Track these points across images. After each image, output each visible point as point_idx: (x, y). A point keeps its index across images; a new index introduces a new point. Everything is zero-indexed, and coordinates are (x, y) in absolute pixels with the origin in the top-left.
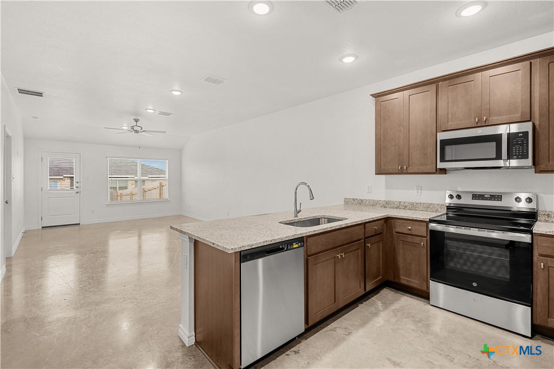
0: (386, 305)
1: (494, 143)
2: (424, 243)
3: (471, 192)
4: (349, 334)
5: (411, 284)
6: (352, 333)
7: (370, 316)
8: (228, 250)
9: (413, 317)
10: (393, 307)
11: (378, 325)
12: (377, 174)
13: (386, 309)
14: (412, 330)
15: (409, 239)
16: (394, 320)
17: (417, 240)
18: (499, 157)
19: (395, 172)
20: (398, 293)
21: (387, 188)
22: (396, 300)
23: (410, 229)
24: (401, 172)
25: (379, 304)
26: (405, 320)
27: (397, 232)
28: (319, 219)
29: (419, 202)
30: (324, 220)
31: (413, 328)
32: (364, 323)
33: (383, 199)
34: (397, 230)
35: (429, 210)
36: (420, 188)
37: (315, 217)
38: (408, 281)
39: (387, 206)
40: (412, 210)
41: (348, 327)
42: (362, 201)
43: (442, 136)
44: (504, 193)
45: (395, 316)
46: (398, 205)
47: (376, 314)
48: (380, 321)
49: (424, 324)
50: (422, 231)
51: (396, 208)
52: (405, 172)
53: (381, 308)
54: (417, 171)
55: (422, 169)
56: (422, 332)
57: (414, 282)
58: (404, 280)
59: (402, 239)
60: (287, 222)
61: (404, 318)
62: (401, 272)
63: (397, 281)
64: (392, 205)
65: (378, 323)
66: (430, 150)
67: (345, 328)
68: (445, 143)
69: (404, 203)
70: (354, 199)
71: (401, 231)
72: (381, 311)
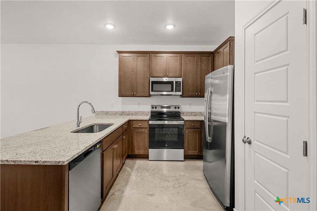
0: (132, 168)
1: (171, 85)
2: (147, 131)
3: (160, 105)
4: (123, 192)
5: (140, 153)
6: (124, 191)
7: (127, 177)
8: (64, 162)
9: (145, 169)
10: (135, 168)
11: (134, 180)
12: (119, 96)
13: (133, 170)
14: (149, 175)
15: (140, 130)
16: (139, 174)
17: (143, 130)
18: (172, 91)
19: (130, 96)
20: (133, 160)
21: (122, 105)
22: (134, 164)
23: (140, 125)
24: (133, 96)
25: (128, 169)
26: (143, 172)
27: (133, 128)
28: (93, 126)
29: (139, 111)
30: (97, 126)
31: (148, 174)
32: (127, 182)
33: (120, 111)
34: (134, 126)
35: (143, 115)
36: (139, 104)
37: (91, 125)
38: (138, 152)
39: (123, 114)
40: (136, 115)
41: (120, 188)
42: (108, 112)
43: (152, 79)
44: (171, 105)
45: (138, 172)
46: (129, 113)
47: (130, 175)
48: (133, 177)
49: (151, 170)
50: (146, 125)
51: (128, 115)
52: (135, 96)
53: (130, 171)
54: (140, 96)
55: (143, 94)
56: (153, 174)
57: (142, 152)
58: (137, 152)
59: (136, 131)
60: (75, 131)
61: (143, 171)
62: (135, 148)
63: (133, 153)
64: (125, 114)
65: (133, 179)
66: (147, 85)
67: (119, 190)
68: (153, 83)
69: (132, 112)
70: (102, 112)
71: (135, 127)
72: (131, 172)
